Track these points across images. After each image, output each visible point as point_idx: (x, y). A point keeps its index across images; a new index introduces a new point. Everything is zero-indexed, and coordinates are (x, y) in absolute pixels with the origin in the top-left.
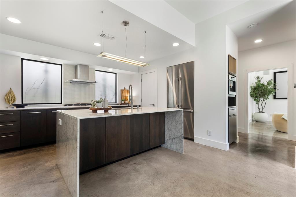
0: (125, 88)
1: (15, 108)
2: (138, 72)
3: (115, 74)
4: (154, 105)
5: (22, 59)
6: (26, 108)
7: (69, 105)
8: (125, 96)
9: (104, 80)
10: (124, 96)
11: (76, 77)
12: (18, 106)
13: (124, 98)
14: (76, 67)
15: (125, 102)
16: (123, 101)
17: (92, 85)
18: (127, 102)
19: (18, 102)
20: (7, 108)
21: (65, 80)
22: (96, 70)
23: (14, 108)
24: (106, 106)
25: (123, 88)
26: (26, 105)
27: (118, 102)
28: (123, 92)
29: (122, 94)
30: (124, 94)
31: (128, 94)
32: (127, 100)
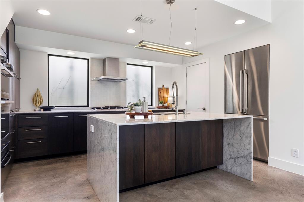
0: (163, 86)
1: (42, 112)
2: (182, 64)
3: (151, 68)
4: (204, 109)
5: (49, 55)
6: (53, 111)
7: (98, 108)
8: (164, 97)
9: (137, 76)
10: (162, 96)
11: (104, 74)
12: (45, 109)
13: (163, 99)
14: (104, 61)
15: (163, 105)
16: (161, 103)
17: (122, 83)
18: (166, 105)
19: (45, 104)
20: (35, 111)
21: (92, 78)
22: (127, 64)
23: (40, 111)
24: (146, 110)
25: (161, 87)
26: (52, 107)
27: (154, 105)
28: (162, 91)
29: (160, 94)
30: (162, 94)
31: (167, 94)
32: (167, 102)
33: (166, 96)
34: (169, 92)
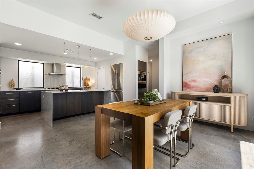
0: (87, 78)
1: (15, 90)
3: (80, 68)
4: (104, 88)
5: (19, 61)
6: (22, 90)
7: (48, 89)
8: (87, 83)
9: (73, 73)
10: (86, 82)
11: (53, 72)
12: (17, 89)
13: (86, 84)
14: (53, 65)
15: (86, 87)
16: (85, 86)
17: (63, 76)
18: (88, 87)
19: (16, 87)
20: (11, 90)
21: (45, 73)
22: (66, 66)
23: (14, 90)
25: (86, 78)
26: (21, 89)
27: (82, 87)
28: (86, 80)
29: (85, 81)
30: (86, 81)
31: (89, 81)
32: (89, 85)
33: (88, 82)
34: (90, 80)
